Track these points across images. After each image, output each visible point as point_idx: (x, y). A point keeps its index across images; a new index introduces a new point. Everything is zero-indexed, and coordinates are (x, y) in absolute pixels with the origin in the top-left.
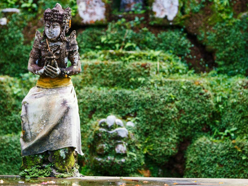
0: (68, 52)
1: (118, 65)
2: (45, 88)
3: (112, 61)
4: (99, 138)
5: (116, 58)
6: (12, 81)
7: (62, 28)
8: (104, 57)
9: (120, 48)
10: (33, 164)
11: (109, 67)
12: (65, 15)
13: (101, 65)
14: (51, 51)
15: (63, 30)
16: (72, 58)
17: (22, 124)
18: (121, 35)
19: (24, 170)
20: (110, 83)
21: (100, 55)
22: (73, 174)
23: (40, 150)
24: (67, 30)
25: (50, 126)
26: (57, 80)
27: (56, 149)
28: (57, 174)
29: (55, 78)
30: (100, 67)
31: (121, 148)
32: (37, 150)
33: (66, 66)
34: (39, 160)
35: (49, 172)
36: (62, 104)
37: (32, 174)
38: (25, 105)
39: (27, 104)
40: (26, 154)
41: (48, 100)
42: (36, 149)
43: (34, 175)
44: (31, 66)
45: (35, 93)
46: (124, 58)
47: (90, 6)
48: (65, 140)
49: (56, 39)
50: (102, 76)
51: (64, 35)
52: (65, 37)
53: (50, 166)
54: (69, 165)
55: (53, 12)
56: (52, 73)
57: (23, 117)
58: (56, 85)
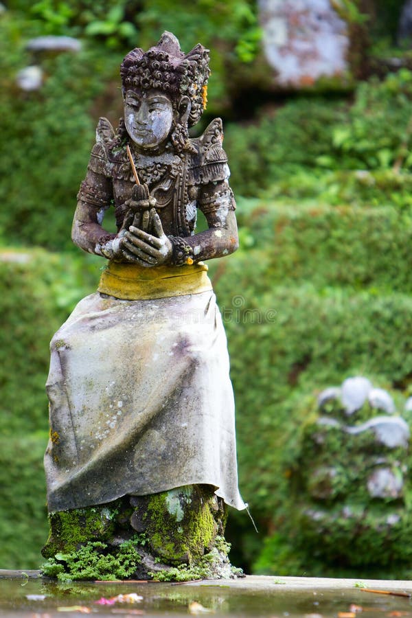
0: (196, 185)
1: (381, 218)
2: (126, 297)
3: (363, 206)
4: (318, 448)
5: (376, 196)
6: (55, 267)
7: (179, 110)
8: (341, 191)
9: (392, 163)
10: (83, 538)
11: (353, 224)
12: (189, 69)
13: (329, 218)
14: (142, 182)
15: (181, 116)
16: (209, 204)
17: (50, 410)
18: (399, 123)
19: (53, 556)
20: (357, 275)
21: (329, 184)
22: (207, 570)
23: (104, 495)
24: (195, 116)
25: (137, 418)
26: (161, 272)
27: (154, 492)
28: (156, 568)
29: (155, 267)
30: (326, 224)
31: (387, 481)
32: (95, 493)
33: (191, 229)
34: (101, 526)
35: (133, 564)
36: (173, 349)
37: (80, 570)
38: (59, 353)
39: (67, 348)
40: (60, 505)
41: (132, 337)
42: (93, 491)
43: (83, 573)
44: (83, 230)
45: (93, 314)
46: (402, 195)
47: (302, 31)
48: (181, 464)
49: (159, 145)
50: (332, 252)
51: (183, 133)
52: (189, 140)
53: (134, 545)
54: (194, 543)
55: (149, 62)
56: (146, 252)
57: (53, 388)
58: (159, 291)
